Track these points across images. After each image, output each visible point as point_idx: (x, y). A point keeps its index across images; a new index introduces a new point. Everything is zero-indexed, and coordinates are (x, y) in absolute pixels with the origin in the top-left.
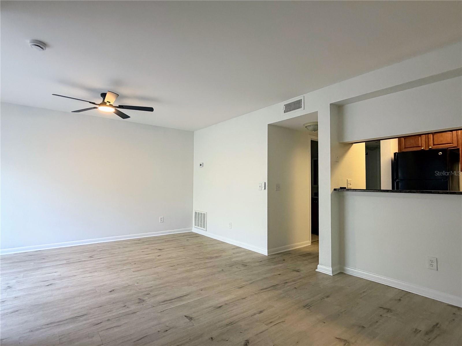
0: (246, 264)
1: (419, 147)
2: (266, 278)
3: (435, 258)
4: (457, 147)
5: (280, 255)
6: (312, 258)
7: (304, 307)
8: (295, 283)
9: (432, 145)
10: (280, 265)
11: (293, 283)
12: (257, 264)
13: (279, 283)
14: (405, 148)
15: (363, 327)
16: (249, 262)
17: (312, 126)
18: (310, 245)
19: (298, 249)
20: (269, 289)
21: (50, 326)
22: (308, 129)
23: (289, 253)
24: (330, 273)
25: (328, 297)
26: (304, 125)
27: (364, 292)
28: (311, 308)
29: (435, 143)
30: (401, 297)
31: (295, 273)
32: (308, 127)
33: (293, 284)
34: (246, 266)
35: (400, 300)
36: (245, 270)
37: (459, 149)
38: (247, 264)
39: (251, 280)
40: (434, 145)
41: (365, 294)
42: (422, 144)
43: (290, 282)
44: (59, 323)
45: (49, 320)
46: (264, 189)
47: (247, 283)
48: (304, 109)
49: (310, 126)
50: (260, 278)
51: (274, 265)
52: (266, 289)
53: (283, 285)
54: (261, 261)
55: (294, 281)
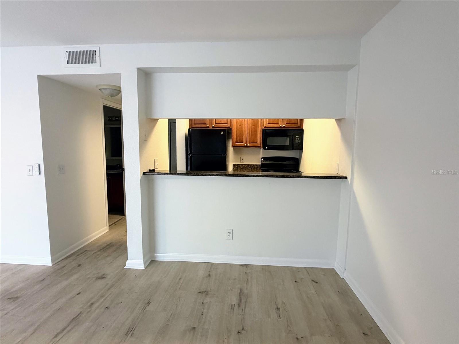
0: (16, 296)
1: (205, 124)
2: (60, 309)
3: (231, 229)
4: (230, 127)
5: (72, 258)
6: (115, 251)
7: (126, 334)
8: (105, 299)
9: (214, 124)
10: (75, 276)
11: (102, 300)
12: (37, 287)
13: (81, 310)
14: (195, 124)
15: (194, 328)
16: (21, 290)
17: (108, 90)
18: (108, 231)
19: (95, 241)
20: (68, 329)
22: (102, 92)
23: (82, 252)
24: (142, 267)
25: (149, 303)
26: (97, 86)
27: (180, 279)
28: (135, 332)
29: (217, 122)
30: (209, 271)
31: (101, 282)
32: (103, 90)
33: (103, 302)
34: (17, 298)
35: (209, 275)
36: (16, 308)
37: (231, 129)
38: (19, 295)
39: (32, 325)
40: (216, 124)
41: (182, 281)
42: (208, 123)
43: (98, 300)
46: (38, 174)
47: (24, 335)
48: (100, 66)
49: (106, 89)
50: (48, 314)
51: (67, 279)
52: (63, 330)
53: (89, 310)
54: (43, 280)
55: (102, 296)
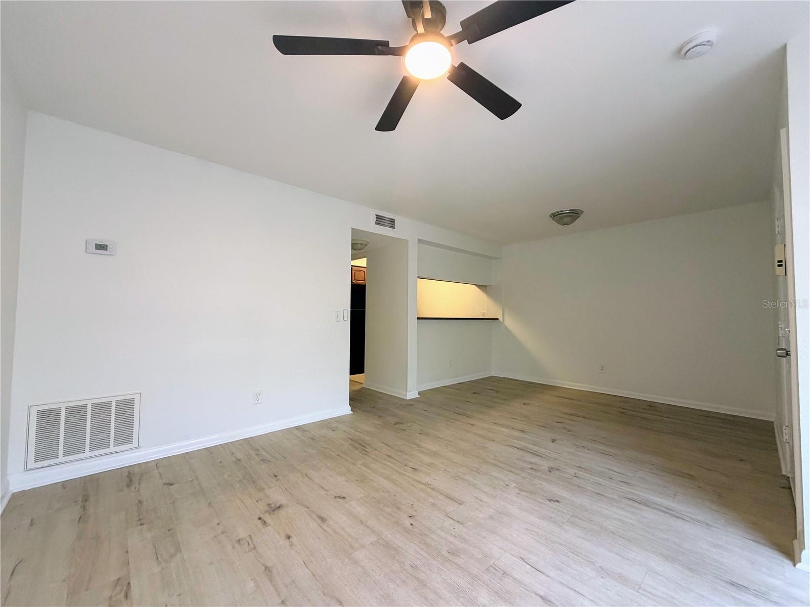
21: (680, 515)
44: (667, 511)
45: (679, 523)
